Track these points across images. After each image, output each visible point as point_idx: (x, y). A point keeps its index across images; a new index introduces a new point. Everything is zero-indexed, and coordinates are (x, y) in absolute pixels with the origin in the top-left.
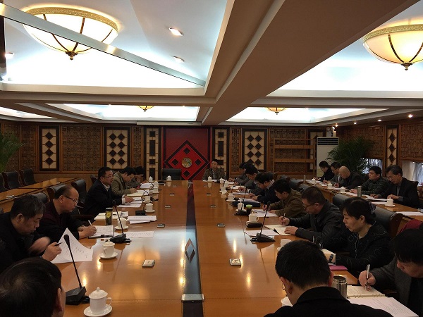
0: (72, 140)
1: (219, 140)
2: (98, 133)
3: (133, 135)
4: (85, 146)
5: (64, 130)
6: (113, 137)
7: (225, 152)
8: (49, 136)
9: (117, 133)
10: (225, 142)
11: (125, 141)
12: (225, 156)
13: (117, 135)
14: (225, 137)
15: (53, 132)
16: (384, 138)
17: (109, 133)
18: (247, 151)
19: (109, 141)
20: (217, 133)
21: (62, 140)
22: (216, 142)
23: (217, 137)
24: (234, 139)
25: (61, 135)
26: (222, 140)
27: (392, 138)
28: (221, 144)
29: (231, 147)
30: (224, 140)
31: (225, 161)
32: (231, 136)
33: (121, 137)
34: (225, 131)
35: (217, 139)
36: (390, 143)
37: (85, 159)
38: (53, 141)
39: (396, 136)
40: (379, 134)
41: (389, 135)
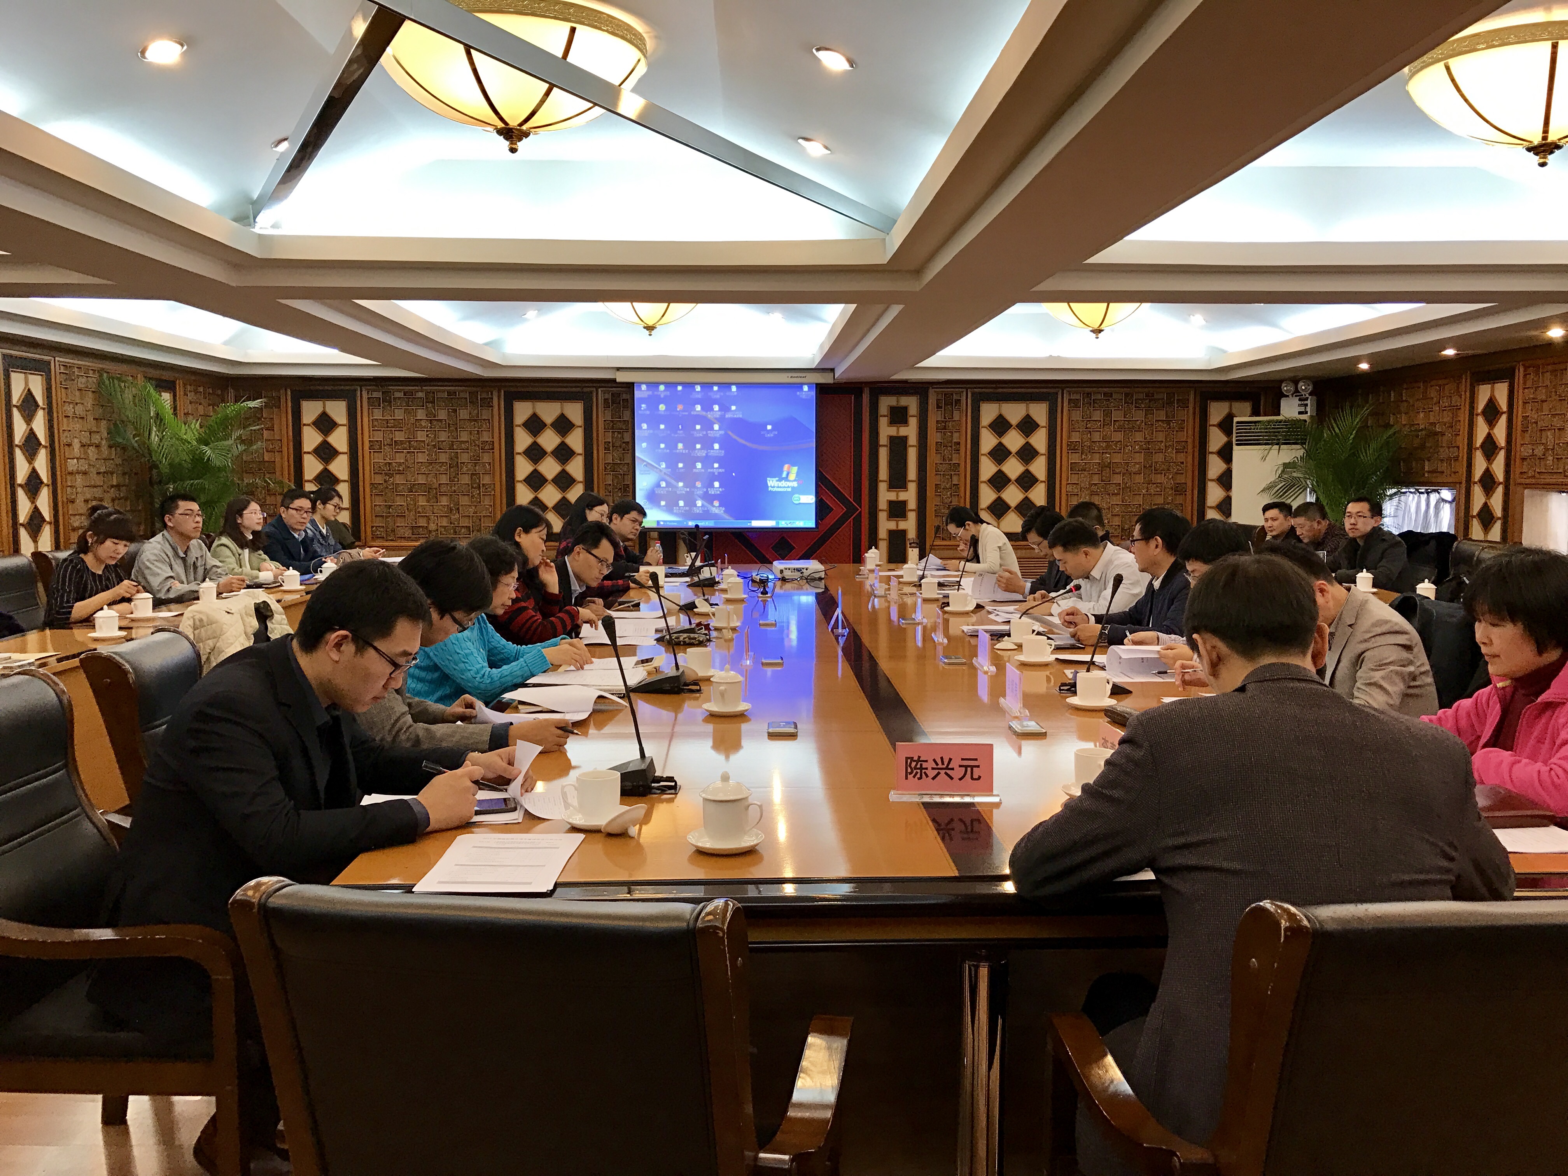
0: (399, 436)
1: (893, 431)
2: (485, 414)
3: (602, 417)
4: (443, 458)
5: (373, 403)
6: (535, 425)
7: (912, 472)
8: (325, 424)
9: (549, 411)
10: (913, 440)
11: (576, 440)
12: (912, 487)
13: (549, 419)
14: (913, 422)
15: (338, 410)
16: (1464, 416)
17: (522, 411)
18: (987, 469)
19: (522, 440)
20: (883, 409)
21: (365, 438)
22: (883, 440)
23: (883, 422)
24: (942, 427)
25: (364, 421)
26: (903, 431)
27: (1491, 413)
28: (898, 445)
29: (933, 458)
30: (910, 431)
31: (912, 504)
32: (934, 417)
33: (563, 425)
34: (911, 403)
35: (886, 431)
36: (1482, 430)
37: (444, 501)
38: (339, 439)
39: (1503, 405)
40: (1445, 403)
41: (1481, 406)
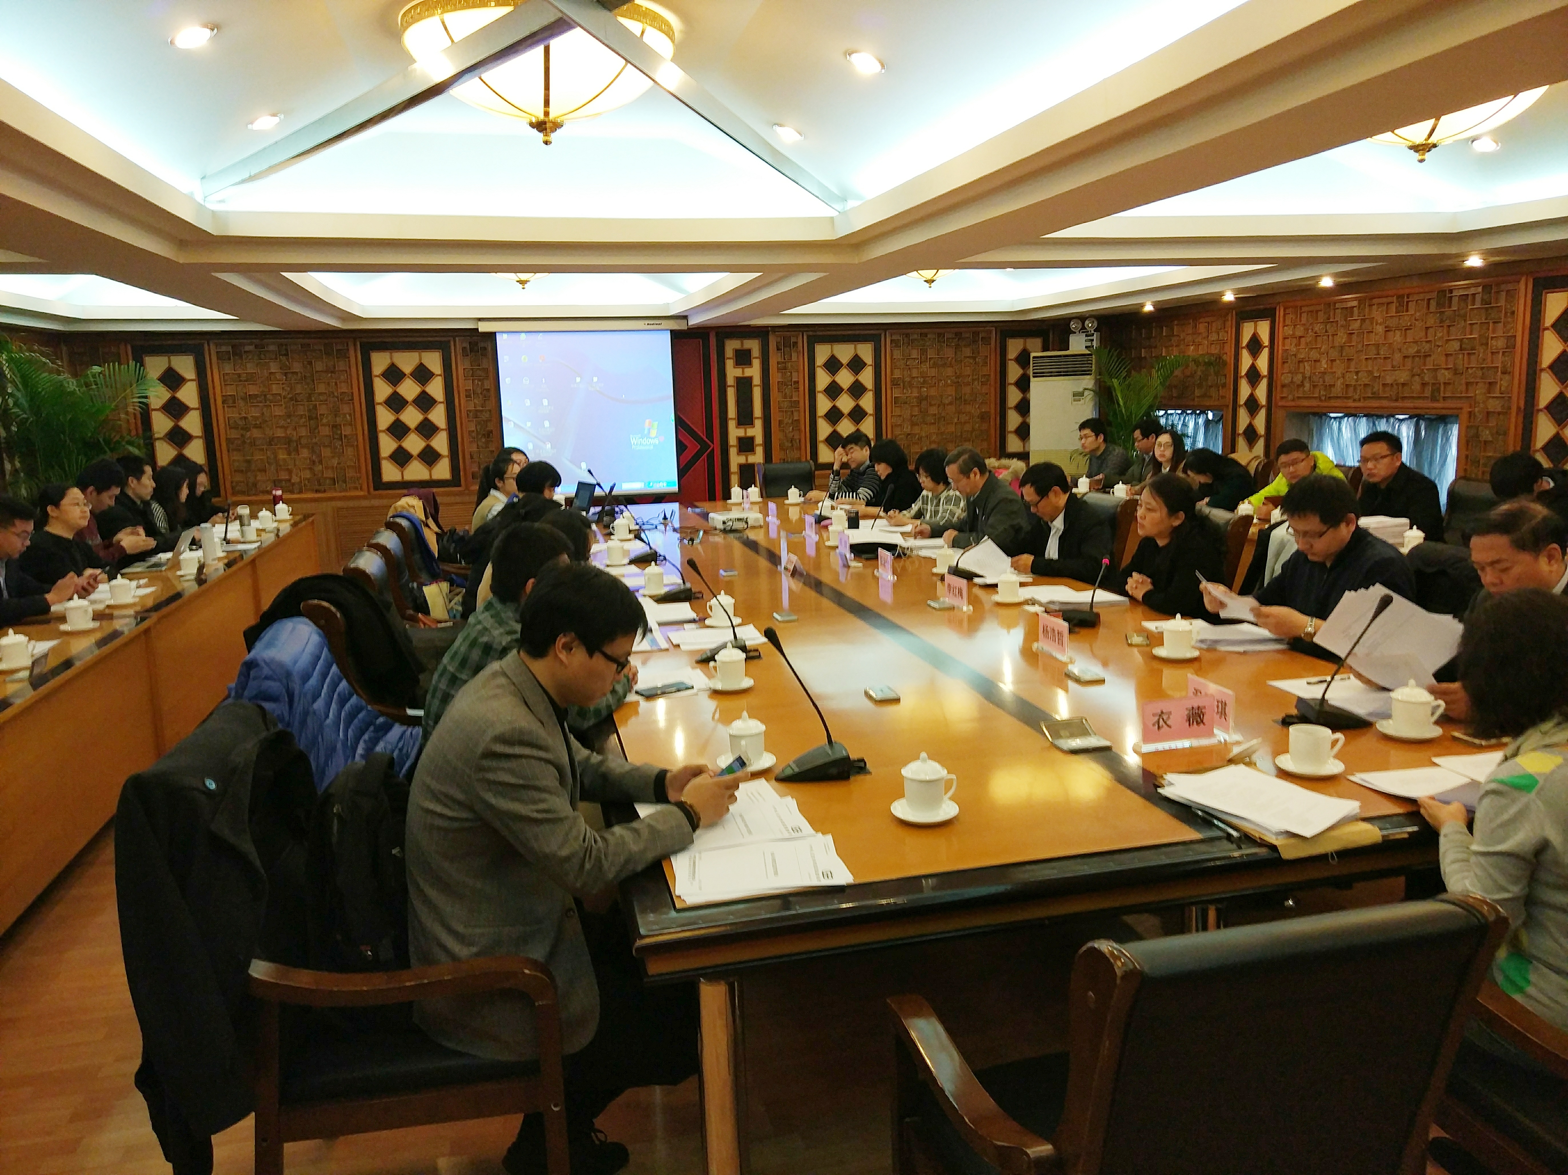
0: (253, 390)
1: (738, 372)
2: (341, 365)
3: (461, 366)
4: (301, 410)
5: (222, 357)
6: (394, 375)
7: (758, 410)
8: (172, 380)
9: (407, 361)
10: (757, 380)
11: (436, 389)
12: (758, 424)
13: (407, 369)
14: (756, 363)
15: (185, 365)
16: (1230, 349)
17: (380, 362)
18: (823, 405)
19: (382, 390)
20: (729, 352)
21: (218, 391)
22: (730, 381)
23: (730, 364)
24: (782, 368)
25: (215, 377)
26: (748, 372)
27: (1255, 346)
28: (744, 385)
29: (775, 395)
30: (754, 372)
31: (759, 440)
32: (774, 359)
33: (422, 375)
34: (754, 345)
35: (733, 372)
36: (1246, 361)
37: (305, 453)
38: (189, 394)
39: (1265, 339)
40: (1214, 337)
41: (1245, 339)
